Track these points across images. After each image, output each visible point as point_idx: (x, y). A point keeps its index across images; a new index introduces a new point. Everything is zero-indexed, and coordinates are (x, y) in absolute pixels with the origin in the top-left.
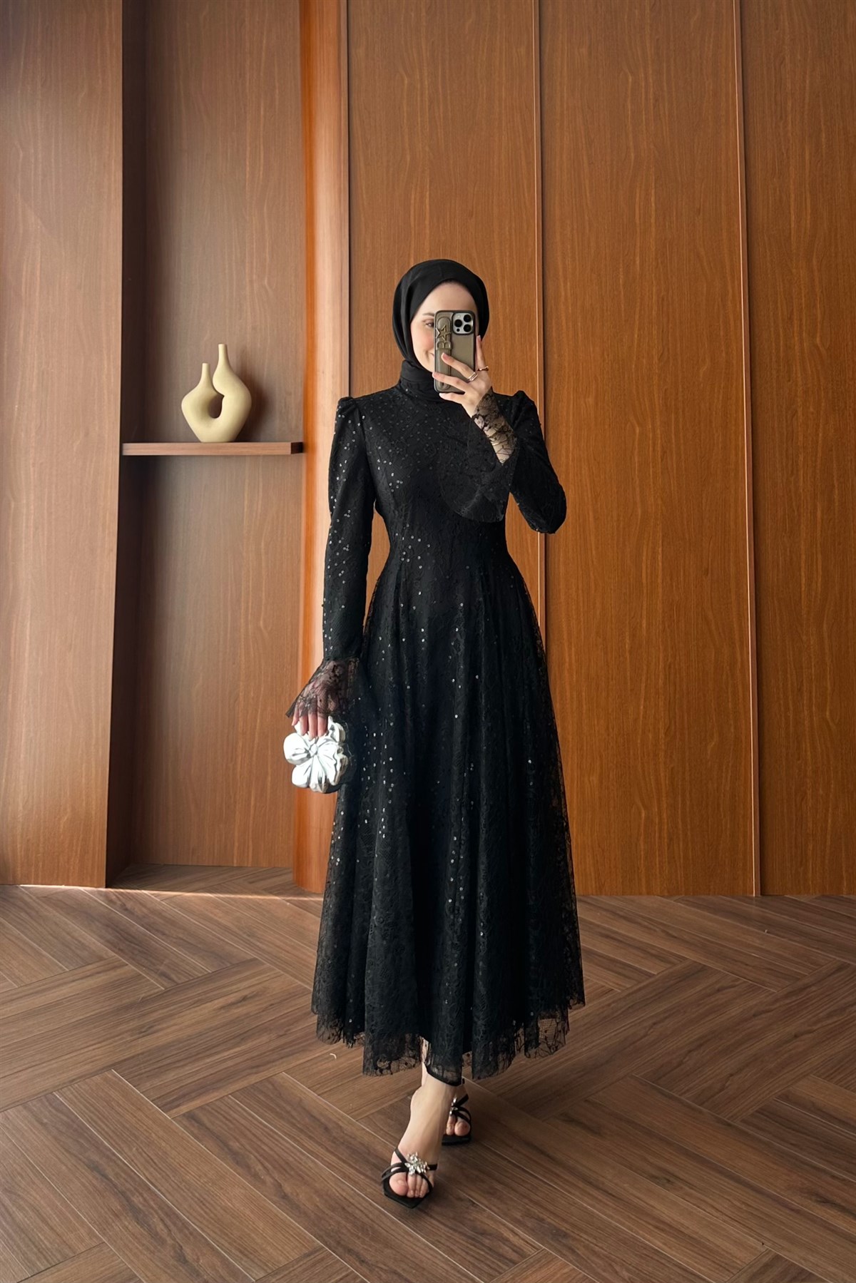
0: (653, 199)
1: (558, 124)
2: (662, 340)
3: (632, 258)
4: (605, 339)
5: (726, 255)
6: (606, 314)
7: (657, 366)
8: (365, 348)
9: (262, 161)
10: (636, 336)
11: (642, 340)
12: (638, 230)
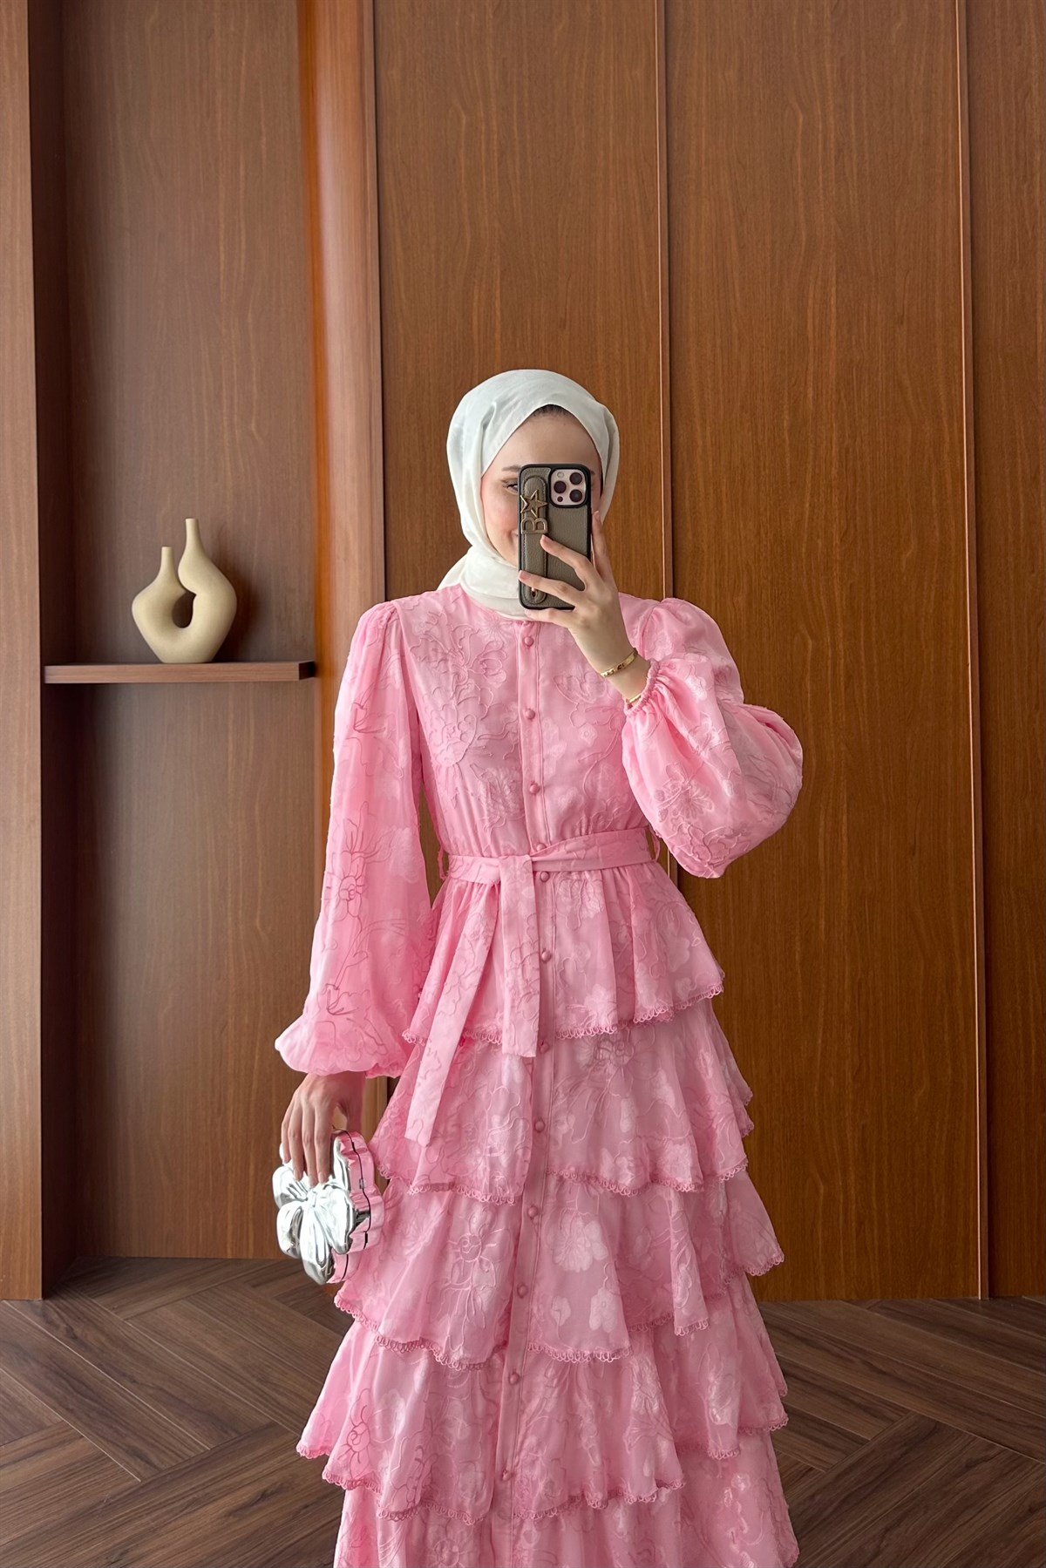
0: (833, 301)
1: (692, 187)
2: (847, 512)
3: (802, 389)
4: (762, 509)
5: (940, 386)
6: (763, 473)
7: (838, 550)
8: (408, 525)
9: (243, 246)
10: (807, 505)
11: (816, 511)
12: (811, 348)
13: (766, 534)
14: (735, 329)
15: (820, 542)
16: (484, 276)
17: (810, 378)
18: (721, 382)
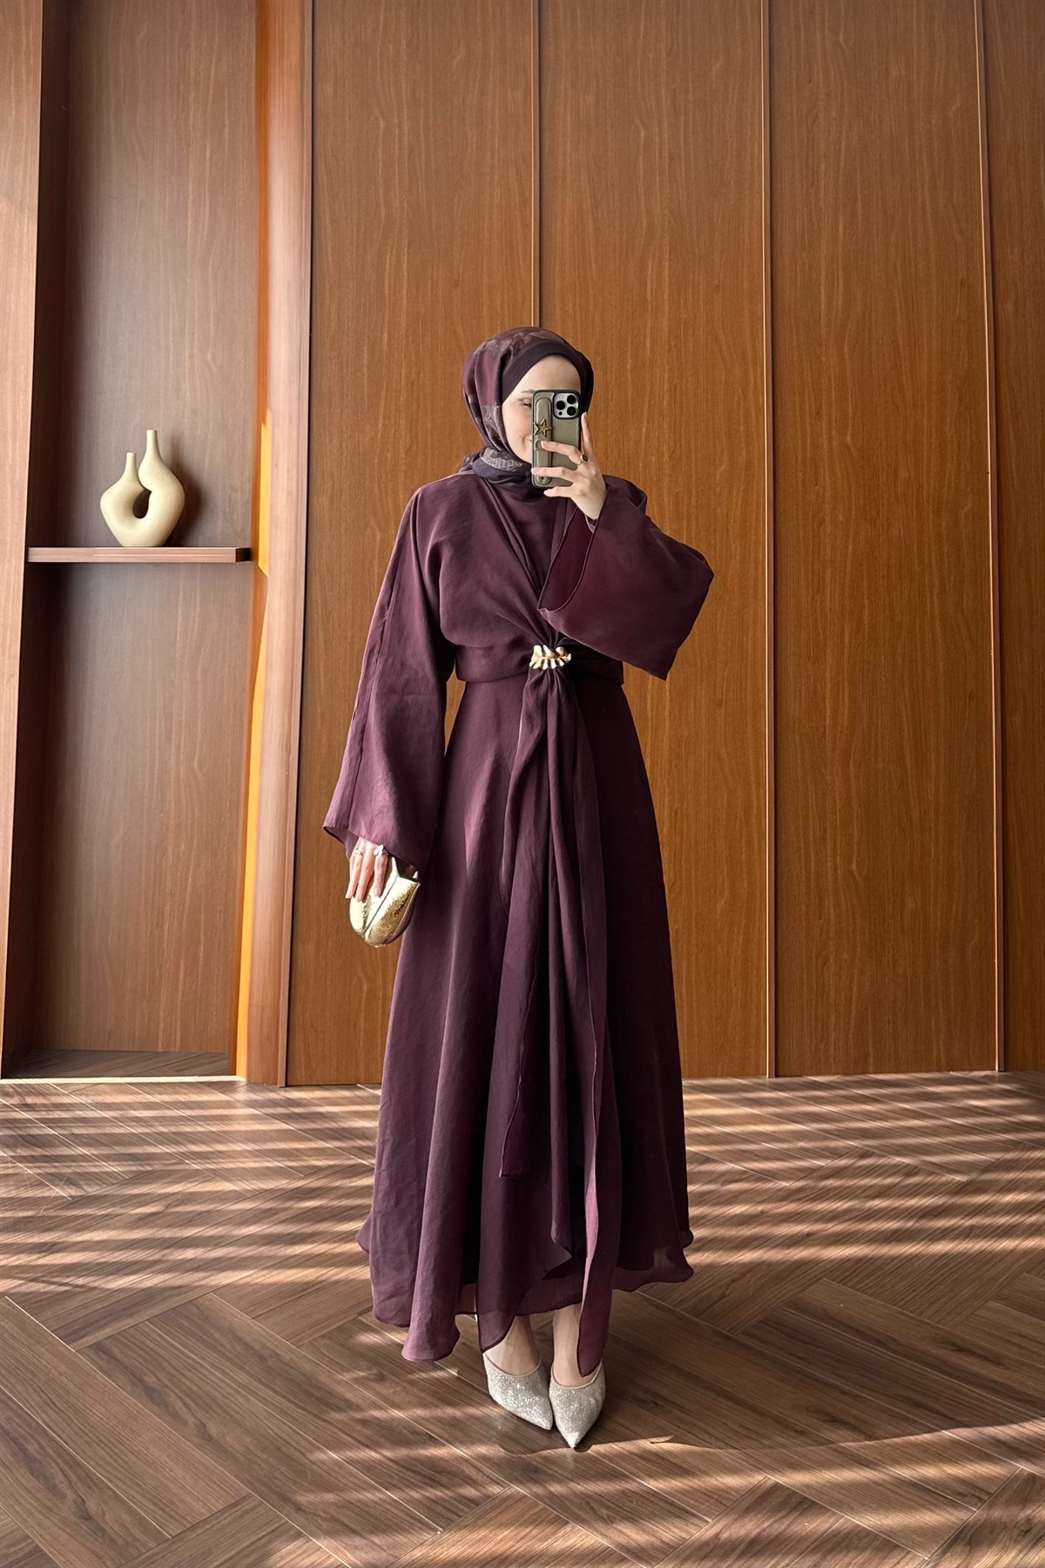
0: (666, 272)
1: (560, 182)
2: (675, 435)
3: (642, 340)
4: (609, 433)
5: (747, 340)
6: (611, 403)
7: (667, 465)
8: (328, 438)
9: (207, 213)
10: (644, 429)
11: (651, 434)
12: (649, 308)
13: (612, 453)
14: (591, 292)
15: (653, 459)
16: (395, 245)
17: (648, 331)
18: (579, 333)
